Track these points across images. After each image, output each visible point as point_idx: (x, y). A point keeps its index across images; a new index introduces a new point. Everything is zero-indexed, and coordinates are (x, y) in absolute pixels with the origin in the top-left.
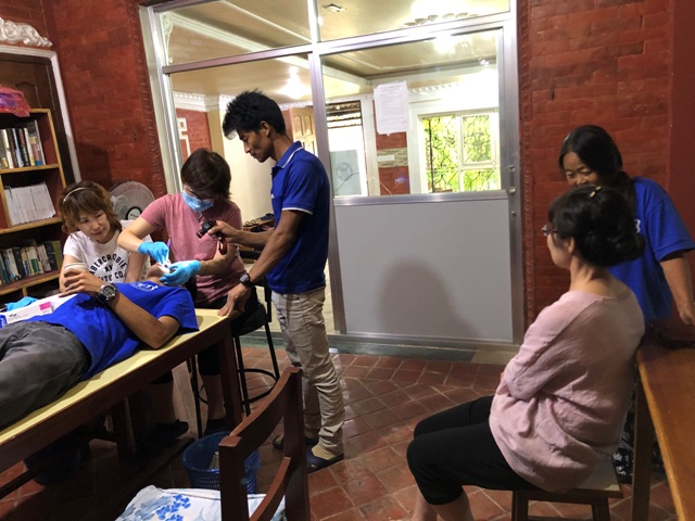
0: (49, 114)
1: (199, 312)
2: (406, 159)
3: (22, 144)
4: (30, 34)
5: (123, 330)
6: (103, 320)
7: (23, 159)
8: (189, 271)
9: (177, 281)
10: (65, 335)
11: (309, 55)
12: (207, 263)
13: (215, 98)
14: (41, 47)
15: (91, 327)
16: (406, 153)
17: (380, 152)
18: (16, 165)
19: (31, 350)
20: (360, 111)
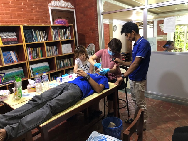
0: (73, 26)
1: (109, 83)
2: (167, 38)
3: (66, 33)
4: (69, 5)
5: (90, 87)
6: (86, 84)
7: (66, 37)
8: (106, 71)
9: (103, 74)
10: (77, 87)
11: (144, 9)
12: (111, 69)
13: (112, 20)
14: (72, 8)
15: (83, 86)
16: (167, 37)
17: (158, 36)
18: (64, 39)
19: (70, 91)
20: (153, 24)
